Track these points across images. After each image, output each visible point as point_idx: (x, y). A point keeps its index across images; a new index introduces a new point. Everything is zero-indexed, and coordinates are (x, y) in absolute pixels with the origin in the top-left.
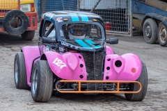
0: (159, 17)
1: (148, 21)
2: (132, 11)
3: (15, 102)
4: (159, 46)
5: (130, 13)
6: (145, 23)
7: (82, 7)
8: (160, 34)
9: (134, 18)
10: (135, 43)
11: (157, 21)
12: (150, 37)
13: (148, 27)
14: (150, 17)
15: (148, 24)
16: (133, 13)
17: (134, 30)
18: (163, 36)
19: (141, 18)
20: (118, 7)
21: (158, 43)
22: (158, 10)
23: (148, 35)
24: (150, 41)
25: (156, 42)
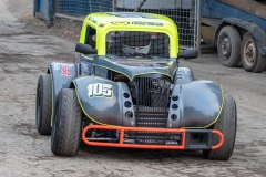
0: (243, 23)
1: (226, 29)
2: (201, 13)
3: (8, 156)
4: (243, 70)
5: (197, 16)
6: (221, 33)
7: (120, 5)
8: (245, 52)
9: (203, 24)
10: (205, 66)
11: (241, 31)
12: (228, 56)
13: (226, 40)
14: (229, 24)
15: (225, 36)
16: (202, 16)
17: (202, 43)
18: (250, 55)
19: (215, 24)
20: (178, 6)
21: (241, 67)
22: (243, 12)
23: (225, 53)
24: (227, 62)
25: (238, 64)
